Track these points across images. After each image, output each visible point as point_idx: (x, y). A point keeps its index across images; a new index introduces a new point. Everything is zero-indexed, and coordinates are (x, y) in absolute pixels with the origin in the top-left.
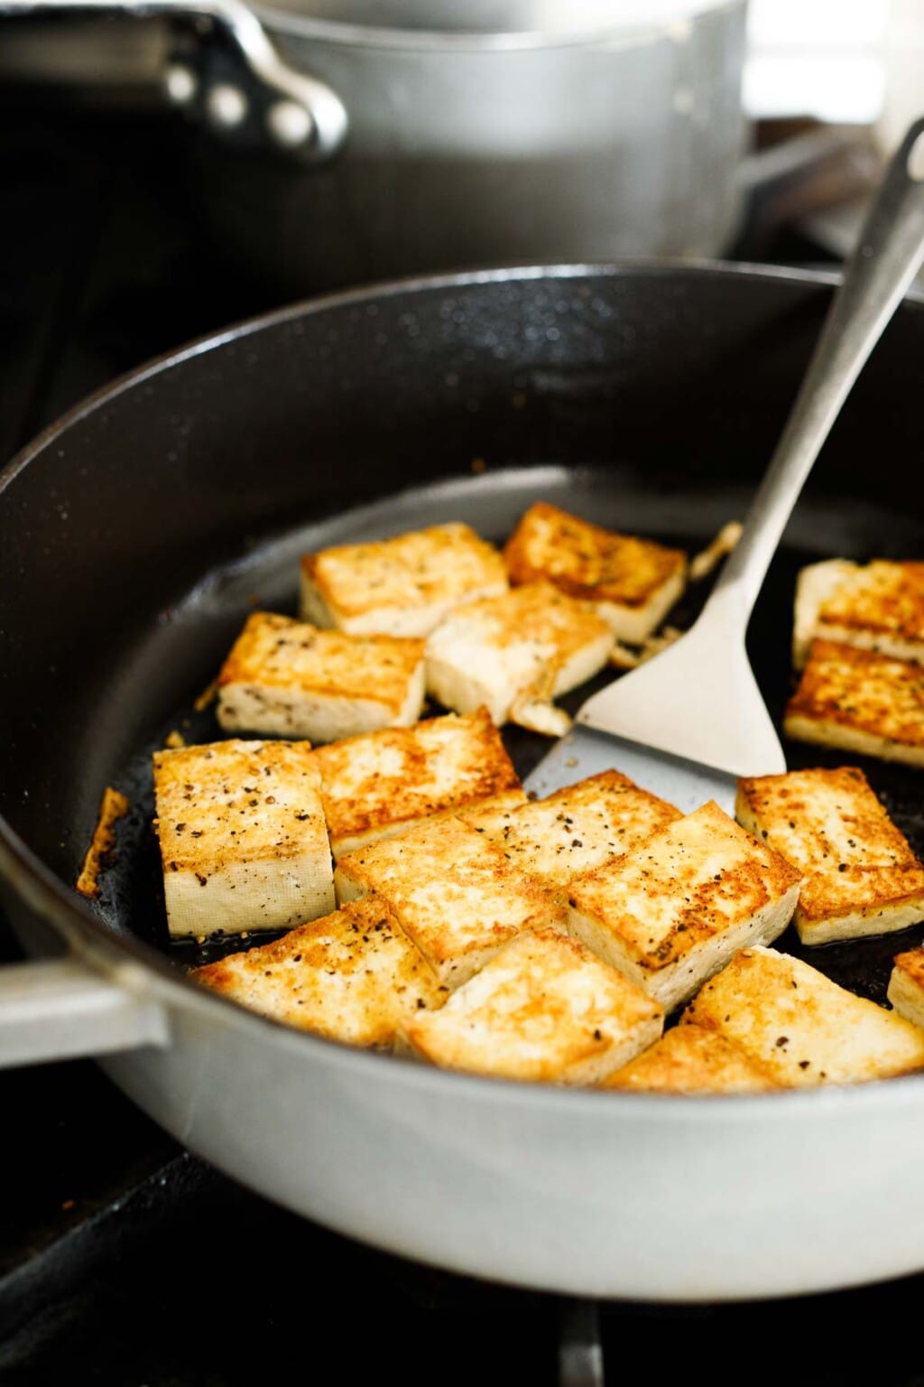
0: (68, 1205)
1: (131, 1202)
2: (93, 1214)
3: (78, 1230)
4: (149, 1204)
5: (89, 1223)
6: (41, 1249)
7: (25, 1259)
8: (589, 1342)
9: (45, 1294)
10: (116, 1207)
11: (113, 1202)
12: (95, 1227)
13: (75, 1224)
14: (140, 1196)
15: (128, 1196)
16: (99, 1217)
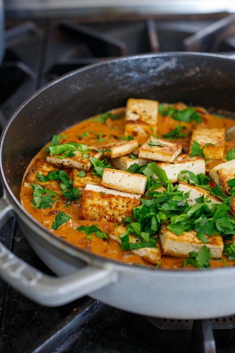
0: (75, 310)
1: (90, 308)
2: (82, 312)
3: (78, 316)
4: (95, 308)
5: (81, 314)
6: (69, 321)
7: (66, 324)
8: (211, 340)
9: (71, 333)
10: (87, 310)
11: (86, 308)
12: (82, 315)
13: (77, 315)
14: (93, 307)
15: (90, 306)
16: (83, 312)
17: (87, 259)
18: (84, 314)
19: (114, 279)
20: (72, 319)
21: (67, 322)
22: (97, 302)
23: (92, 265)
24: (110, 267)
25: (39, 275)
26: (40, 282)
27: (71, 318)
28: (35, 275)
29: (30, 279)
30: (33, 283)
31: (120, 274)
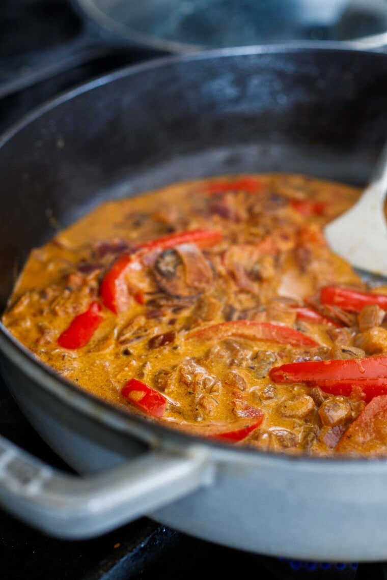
0: (117, 546)
1: (149, 543)
2: (131, 551)
3: (123, 559)
4: (158, 542)
5: (130, 555)
6: (106, 571)
10: (143, 545)
11: (141, 542)
12: (132, 557)
13: (122, 557)
14: (153, 539)
15: (148, 539)
16: (135, 551)
17: (149, 437)
18: (136, 555)
19: (208, 479)
20: (112, 566)
21: (101, 572)
22: (162, 530)
23: (159, 450)
24: (200, 454)
25: (46, 473)
26: (47, 486)
27: (110, 564)
28: (36, 474)
29: (26, 481)
30: (34, 489)
31: (221, 467)
